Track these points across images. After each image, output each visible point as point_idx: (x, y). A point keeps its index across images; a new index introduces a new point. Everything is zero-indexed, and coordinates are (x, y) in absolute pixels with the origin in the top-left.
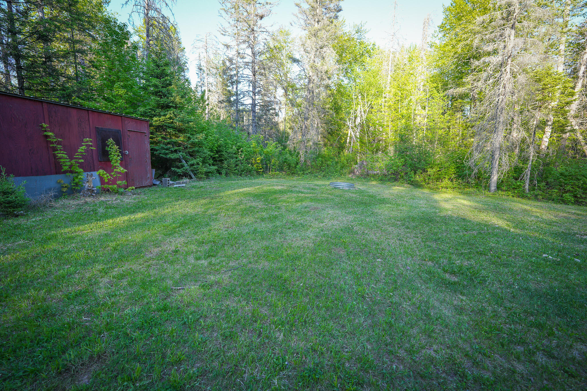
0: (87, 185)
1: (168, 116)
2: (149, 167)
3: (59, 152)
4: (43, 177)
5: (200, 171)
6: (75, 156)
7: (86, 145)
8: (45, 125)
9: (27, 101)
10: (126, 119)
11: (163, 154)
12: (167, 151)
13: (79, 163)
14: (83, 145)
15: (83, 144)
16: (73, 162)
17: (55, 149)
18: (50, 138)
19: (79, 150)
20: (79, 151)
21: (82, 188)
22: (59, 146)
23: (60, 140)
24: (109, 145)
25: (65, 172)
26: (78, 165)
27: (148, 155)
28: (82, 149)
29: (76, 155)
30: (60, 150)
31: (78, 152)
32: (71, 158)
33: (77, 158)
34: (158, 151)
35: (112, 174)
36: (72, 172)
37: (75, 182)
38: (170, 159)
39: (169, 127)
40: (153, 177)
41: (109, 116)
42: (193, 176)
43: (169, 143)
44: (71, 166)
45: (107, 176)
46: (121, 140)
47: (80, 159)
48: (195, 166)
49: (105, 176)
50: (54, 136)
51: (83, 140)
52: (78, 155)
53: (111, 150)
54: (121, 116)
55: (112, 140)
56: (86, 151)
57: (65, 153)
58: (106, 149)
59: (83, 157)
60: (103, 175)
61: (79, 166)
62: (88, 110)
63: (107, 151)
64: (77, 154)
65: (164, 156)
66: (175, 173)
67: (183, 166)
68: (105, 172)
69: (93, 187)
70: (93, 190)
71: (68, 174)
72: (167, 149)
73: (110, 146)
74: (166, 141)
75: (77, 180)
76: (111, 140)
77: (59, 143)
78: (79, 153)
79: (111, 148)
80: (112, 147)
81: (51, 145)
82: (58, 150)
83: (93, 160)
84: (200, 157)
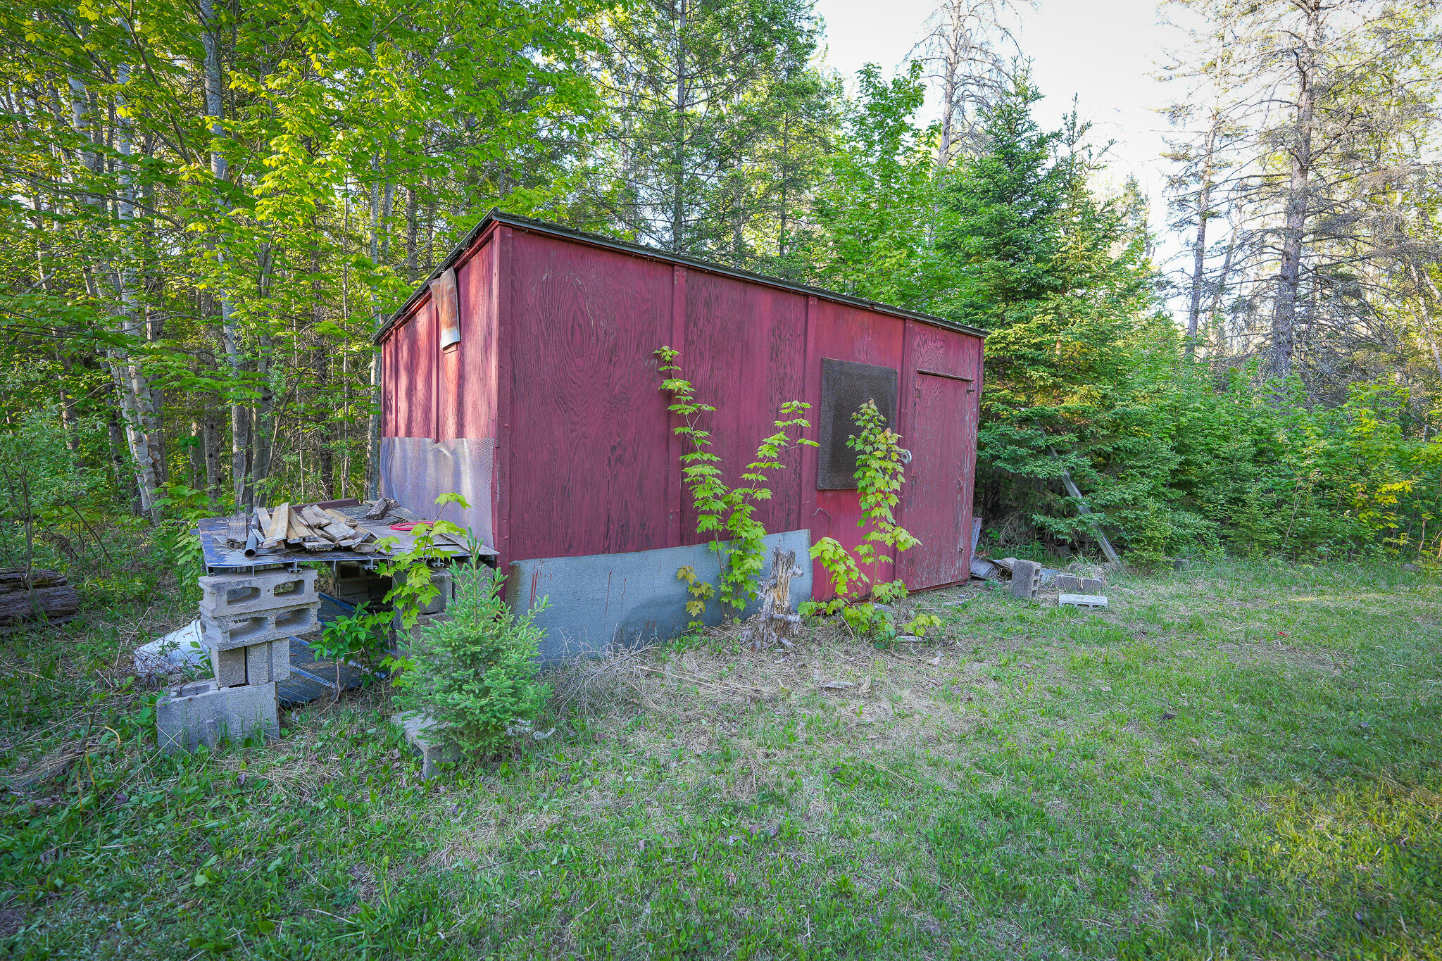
0: (768, 601)
1: (1036, 320)
2: (966, 509)
3: (697, 456)
4: (632, 558)
5: (1149, 533)
6: (745, 476)
7: (787, 430)
8: (668, 352)
9: (630, 264)
10: (917, 328)
11: (1005, 459)
12: (1023, 451)
13: (753, 502)
14: (777, 430)
15: (779, 423)
16: (738, 495)
17: (687, 445)
18: (679, 401)
19: (763, 451)
20: (760, 454)
21: (754, 607)
22: (700, 434)
23: (709, 408)
24: (862, 429)
25: (708, 536)
26: (749, 509)
27: (969, 468)
28: (770, 447)
29: (750, 471)
30: (705, 449)
31: (756, 459)
32: (732, 478)
33: (749, 484)
34: (987, 449)
35: (862, 550)
36: (727, 536)
37: (731, 579)
38: (1032, 482)
39: (1034, 362)
40: (974, 547)
41: (866, 318)
42: (1109, 551)
43: (1025, 421)
44: (725, 516)
45: (849, 569)
46: (893, 410)
47: (760, 485)
48: (1125, 513)
49: (841, 568)
50: (691, 394)
51: (778, 410)
52: (755, 470)
53: (869, 449)
54: (904, 319)
55: (873, 406)
56: (784, 454)
57: (715, 459)
58: (850, 444)
59: (773, 479)
60: (834, 561)
61: (753, 516)
62: (807, 296)
63: (854, 454)
64: (751, 466)
65: (1009, 467)
66: (1042, 534)
67: (1070, 511)
68: (841, 552)
69: (789, 611)
70: (788, 623)
71: (713, 546)
72: (1020, 443)
73: (864, 434)
74: (1015, 412)
75: (738, 576)
76: (870, 408)
77: (700, 420)
78: (762, 460)
79: (866, 441)
80: (872, 438)
81: (678, 430)
82: (694, 450)
83: (800, 485)
84: (1143, 474)
